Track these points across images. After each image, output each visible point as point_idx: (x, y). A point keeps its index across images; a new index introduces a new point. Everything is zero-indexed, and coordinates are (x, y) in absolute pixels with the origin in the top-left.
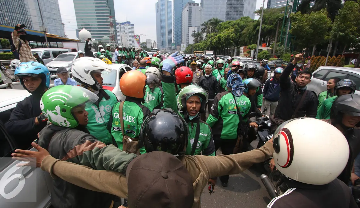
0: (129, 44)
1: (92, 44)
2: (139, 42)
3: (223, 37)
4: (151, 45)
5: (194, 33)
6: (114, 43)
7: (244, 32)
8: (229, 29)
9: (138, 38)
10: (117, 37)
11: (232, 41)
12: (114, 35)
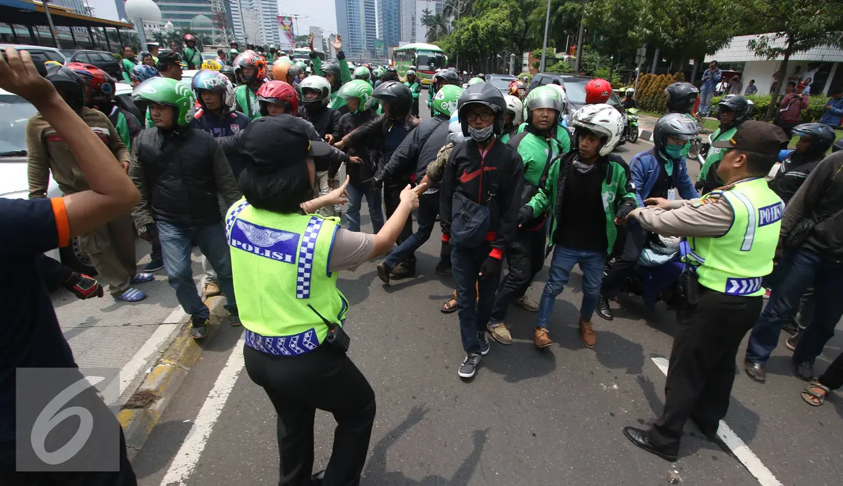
0: (264, 38)
1: (165, 37)
2: (290, 35)
3: (482, 29)
4: (324, 43)
5: (427, 16)
6: (225, 36)
7: (531, 17)
8: (498, 8)
9: (287, 22)
10: (231, 18)
11: (503, 39)
12: (223, 14)
